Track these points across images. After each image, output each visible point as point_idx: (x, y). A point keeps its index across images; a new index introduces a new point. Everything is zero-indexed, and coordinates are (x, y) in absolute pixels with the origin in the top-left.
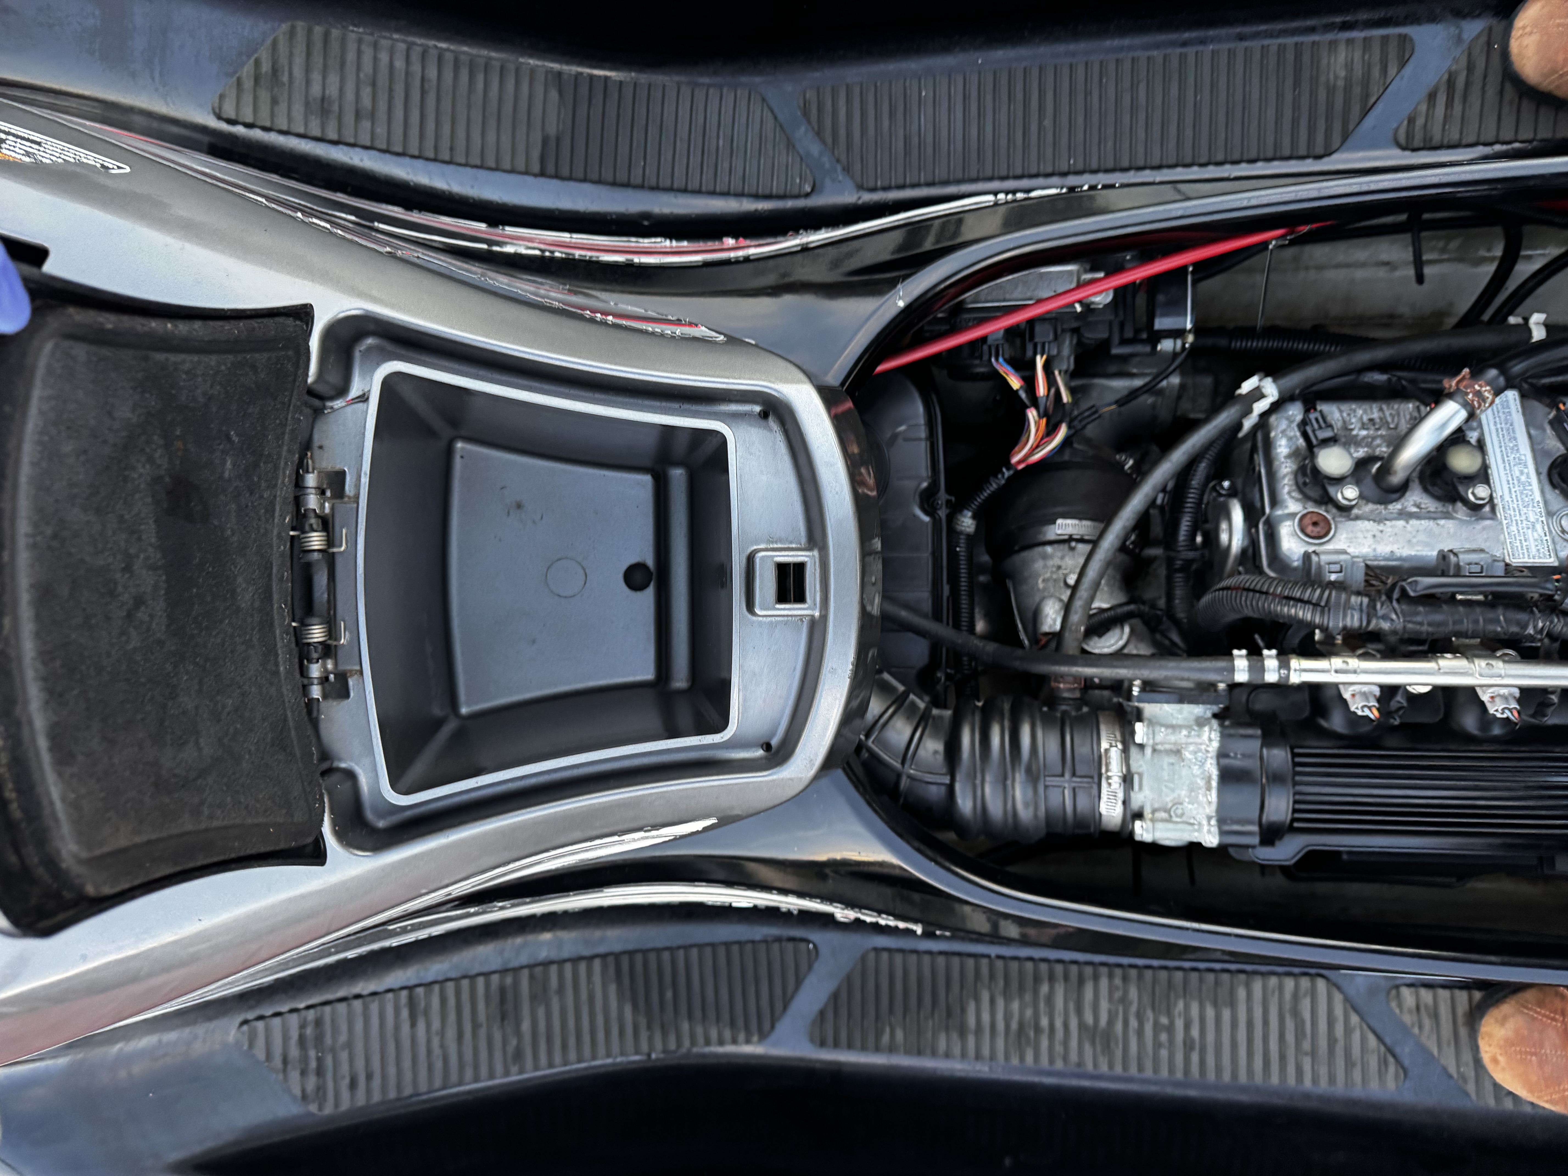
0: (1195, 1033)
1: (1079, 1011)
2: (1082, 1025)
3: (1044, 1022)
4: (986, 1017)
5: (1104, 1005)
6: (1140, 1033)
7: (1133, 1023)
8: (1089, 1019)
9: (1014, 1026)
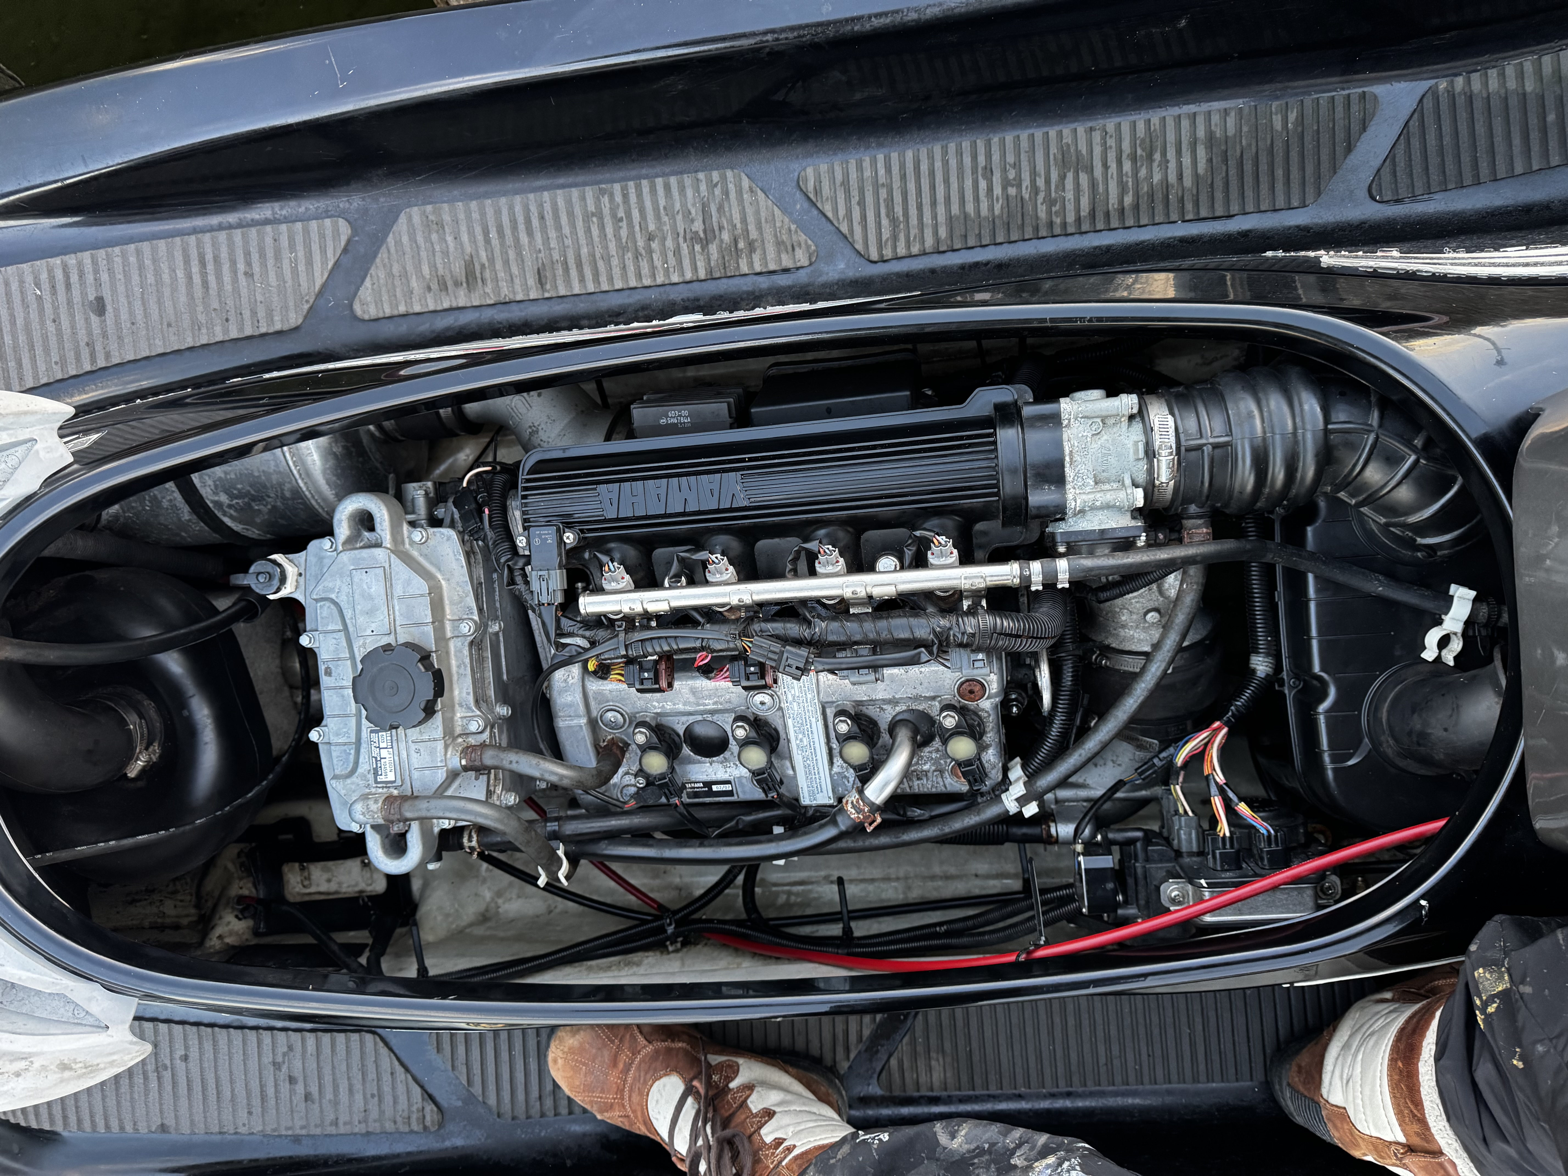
0: (983, 184)
1: (1093, 185)
2: (1090, 170)
3: (1127, 166)
4: (1187, 160)
5: (1069, 195)
6: (1034, 174)
7: (1041, 182)
8: (1084, 178)
9: (1157, 156)
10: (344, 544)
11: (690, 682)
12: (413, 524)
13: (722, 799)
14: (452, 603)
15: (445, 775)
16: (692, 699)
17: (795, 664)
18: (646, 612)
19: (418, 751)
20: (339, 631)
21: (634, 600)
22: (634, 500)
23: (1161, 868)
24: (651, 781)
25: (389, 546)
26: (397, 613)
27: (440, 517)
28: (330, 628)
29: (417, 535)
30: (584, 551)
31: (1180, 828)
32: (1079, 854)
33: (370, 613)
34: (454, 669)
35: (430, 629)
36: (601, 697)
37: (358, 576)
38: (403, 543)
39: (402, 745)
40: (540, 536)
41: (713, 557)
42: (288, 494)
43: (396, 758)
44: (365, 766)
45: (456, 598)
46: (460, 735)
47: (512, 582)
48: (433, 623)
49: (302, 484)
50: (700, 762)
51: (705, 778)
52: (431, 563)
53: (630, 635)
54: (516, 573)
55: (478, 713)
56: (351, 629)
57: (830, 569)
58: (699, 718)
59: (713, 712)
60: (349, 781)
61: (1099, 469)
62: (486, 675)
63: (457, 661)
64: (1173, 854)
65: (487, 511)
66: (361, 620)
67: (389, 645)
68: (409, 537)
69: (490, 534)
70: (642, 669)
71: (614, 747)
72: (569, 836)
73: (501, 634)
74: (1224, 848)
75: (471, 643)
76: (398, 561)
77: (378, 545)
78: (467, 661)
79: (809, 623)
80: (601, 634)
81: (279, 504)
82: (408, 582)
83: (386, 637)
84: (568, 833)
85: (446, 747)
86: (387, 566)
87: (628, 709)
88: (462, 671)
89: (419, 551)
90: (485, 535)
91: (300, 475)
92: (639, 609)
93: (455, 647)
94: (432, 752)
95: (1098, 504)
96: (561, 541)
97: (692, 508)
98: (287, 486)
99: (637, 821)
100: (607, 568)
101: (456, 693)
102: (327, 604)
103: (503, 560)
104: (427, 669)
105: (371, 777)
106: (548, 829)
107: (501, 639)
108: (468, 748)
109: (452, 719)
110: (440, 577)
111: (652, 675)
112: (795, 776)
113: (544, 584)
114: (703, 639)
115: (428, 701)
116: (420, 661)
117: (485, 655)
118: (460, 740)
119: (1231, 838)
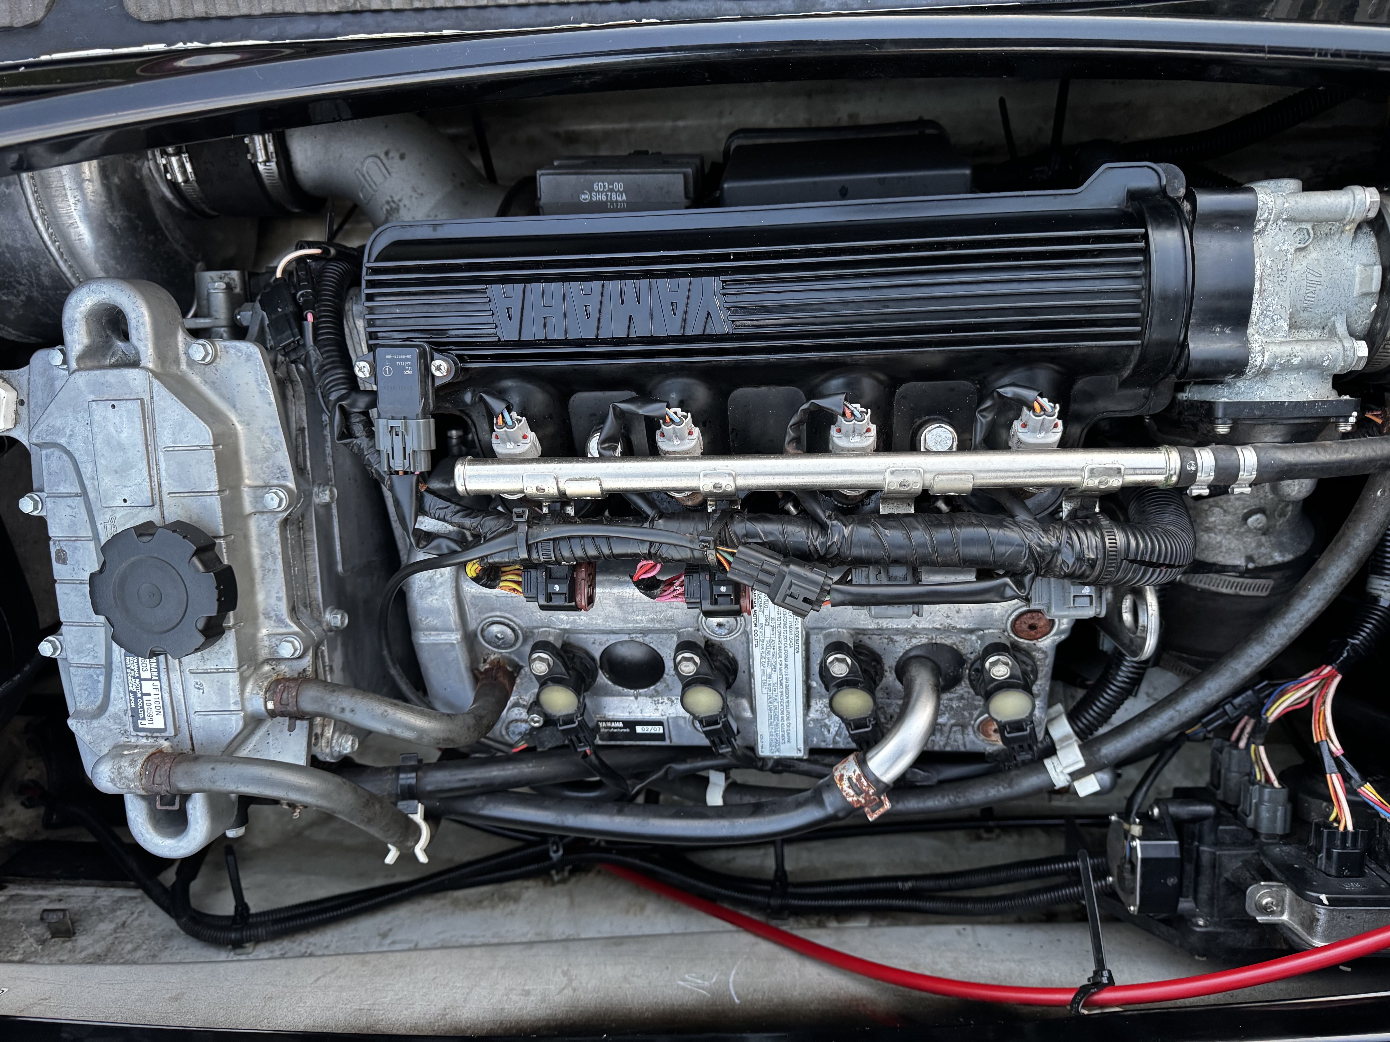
10: (80, 358)
11: (616, 590)
12: (196, 333)
13: (647, 743)
14: (254, 460)
15: (241, 723)
16: (617, 613)
17: (803, 594)
18: (562, 494)
19: (199, 687)
20: (77, 495)
21: (544, 476)
22: (547, 312)
23: (1236, 856)
24: (549, 721)
25: (151, 366)
26: (163, 473)
27: (245, 323)
28: (62, 490)
29: (198, 350)
30: (464, 391)
31: (1260, 802)
32: (1133, 838)
33: (122, 471)
34: (257, 561)
35: (215, 503)
36: (485, 605)
37: (100, 411)
38: (177, 361)
39: (175, 676)
40: (392, 362)
41: (671, 411)
42: (47, 282)
43: (166, 696)
44: (119, 703)
45: (260, 452)
46: (267, 661)
47: (347, 433)
48: (220, 491)
49: (64, 268)
50: (620, 694)
51: (625, 716)
52: (222, 396)
53: (535, 530)
54: (354, 419)
55: (296, 629)
56: (92, 495)
57: (855, 442)
58: (626, 638)
59: (645, 632)
60: (95, 723)
61: (1299, 305)
62: (310, 567)
63: (262, 549)
64: (1250, 836)
65: (310, 317)
66: (107, 481)
67: (150, 524)
68: (187, 353)
69: (314, 354)
70: (551, 578)
71: (500, 674)
72: (430, 792)
73: (334, 506)
74: (1344, 846)
75: (285, 522)
76: (165, 392)
77: (135, 364)
78: (278, 549)
79: (823, 528)
80: (489, 524)
81: (35, 294)
82: (180, 426)
83: (148, 511)
84: (429, 788)
85: (243, 681)
86: (147, 398)
87: (521, 621)
88: (269, 564)
89: (203, 375)
90: (307, 356)
91: (62, 255)
92: (551, 489)
93: (259, 527)
94: (222, 690)
95: (1296, 361)
96: (426, 373)
97: (640, 330)
98: (44, 269)
99: (526, 769)
100: (500, 420)
101: (260, 597)
102: (57, 453)
103: (333, 397)
104: (207, 568)
105: (128, 719)
106: (401, 782)
107: (335, 512)
108: (278, 681)
109: (253, 639)
110: (234, 418)
111: (565, 590)
112: (754, 720)
113: (398, 441)
114: (652, 543)
115: (210, 619)
116: (196, 553)
117: (308, 537)
118: (267, 668)
119: (1355, 834)
